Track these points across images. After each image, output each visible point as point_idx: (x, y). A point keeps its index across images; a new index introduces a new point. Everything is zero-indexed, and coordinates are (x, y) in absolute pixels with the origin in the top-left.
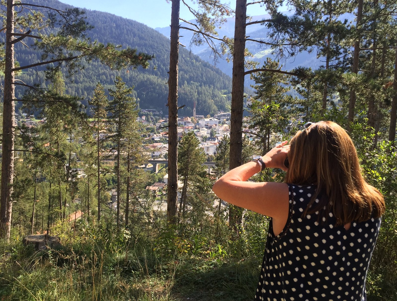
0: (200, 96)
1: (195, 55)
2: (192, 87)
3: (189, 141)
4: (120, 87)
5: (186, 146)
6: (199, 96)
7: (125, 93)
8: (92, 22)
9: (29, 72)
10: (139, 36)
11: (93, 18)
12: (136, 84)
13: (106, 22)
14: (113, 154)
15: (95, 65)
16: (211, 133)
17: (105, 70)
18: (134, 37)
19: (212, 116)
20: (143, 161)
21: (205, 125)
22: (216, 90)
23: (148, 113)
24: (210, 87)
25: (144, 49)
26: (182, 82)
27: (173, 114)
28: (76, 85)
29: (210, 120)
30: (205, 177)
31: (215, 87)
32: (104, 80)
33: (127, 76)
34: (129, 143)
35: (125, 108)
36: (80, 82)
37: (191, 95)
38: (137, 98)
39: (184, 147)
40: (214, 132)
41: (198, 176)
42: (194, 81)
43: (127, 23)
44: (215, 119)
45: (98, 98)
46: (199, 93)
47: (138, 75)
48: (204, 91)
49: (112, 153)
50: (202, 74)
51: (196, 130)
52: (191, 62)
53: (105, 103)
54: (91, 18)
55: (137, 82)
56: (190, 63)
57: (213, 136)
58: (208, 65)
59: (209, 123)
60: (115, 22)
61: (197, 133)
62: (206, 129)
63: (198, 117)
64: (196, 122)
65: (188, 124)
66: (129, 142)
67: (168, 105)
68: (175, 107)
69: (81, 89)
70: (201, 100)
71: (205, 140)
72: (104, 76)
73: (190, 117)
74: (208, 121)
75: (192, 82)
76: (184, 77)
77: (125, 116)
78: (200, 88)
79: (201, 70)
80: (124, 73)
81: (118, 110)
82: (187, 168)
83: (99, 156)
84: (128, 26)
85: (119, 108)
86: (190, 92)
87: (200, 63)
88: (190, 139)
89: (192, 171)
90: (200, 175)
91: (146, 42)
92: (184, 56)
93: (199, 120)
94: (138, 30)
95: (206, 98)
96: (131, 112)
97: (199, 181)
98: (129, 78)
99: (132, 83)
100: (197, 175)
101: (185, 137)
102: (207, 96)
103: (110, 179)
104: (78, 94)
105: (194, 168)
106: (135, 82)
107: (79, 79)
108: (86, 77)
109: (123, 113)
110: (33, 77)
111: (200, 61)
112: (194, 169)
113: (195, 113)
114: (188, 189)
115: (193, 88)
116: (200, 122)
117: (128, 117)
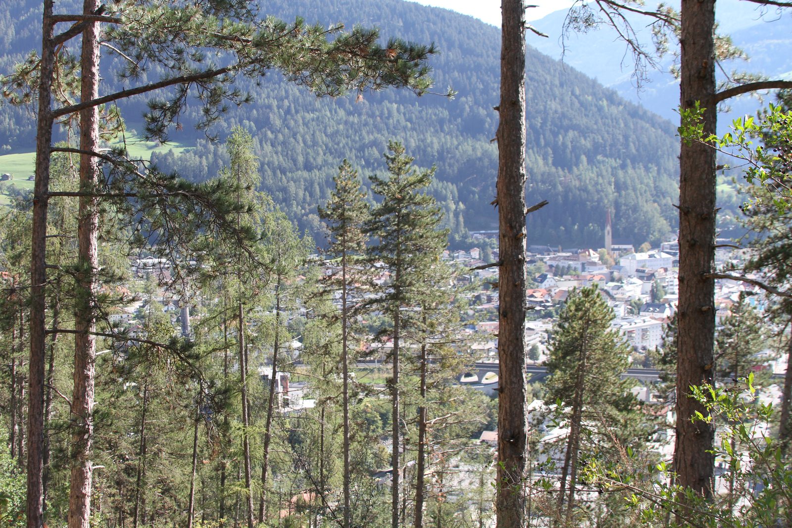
0: (623, 193)
1: (608, 89)
2: (601, 170)
3: (586, 312)
4: (400, 169)
5: (577, 324)
6: (620, 196)
7: (413, 184)
8: (346, 19)
9: (199, 148)
10: (461, 46)
11: (349, 11)
12: (456, 169)
13: (379, 18)
14: (382, 348)
15: (353, 123)
16: (652, 291)
17: (376, 135)
18: (449, 49)
19: (656, 245)
20: (461, 367)
21: (637, 271)
22: (665, 177)
23: (487, 240)
24: (647, 169)
25: (474, 79)
26: (574, 159)
27: (512, 227)
28: (306, 174)
29: (650, 256)
30: (630, 411)
31: (662, 171)
32: (376, 160)
33: (432, 148)
34: (424, 318)
35: (413, 225)
36: (316, 167)
37: (598, 192)
38: (456, 203)
39: (573, 327)
40: (660, 288)
41: (610, 408)
42: (606, 156)
43: (432, 17)
44: (664, 255)
45: (343, 200)
46: (618, 187)
47: (459, 144)
48: (633, 180)
49: (380, 345)
50: (626, 137)
51: (611, 284)
52: (596, 106)
53: (361, 213)
54: (344, 11)
55: (458, 161)
56: (594, 109)
57: (659, 300)
58: (641, 113)
59: (647, 264)
60: (401, 15)
61: (615, 292)
62: (640, 282)
63: (618, 249)
64: (613, 263)
65: (591, 268)
66: (425, 313)
67: (497, 203)
68: (516, 207)
69: (319, 184)
70: (625, 205)
71: (636, 311)
72: (374, 148)
73: (595, 250)
74: (645, 261)
75: (599, 157)
76: (578, 144)
77: (414, 245)
78: (621, 173)
79: (622, 125)
80: (425, 139)
81: (395, 231)
82: (579, 385)
83: (345, 353)
84: (434, 24)
85: (398, 225)
86: (597, 184)
87: (621, 108)
88: (587, 305)
89: (595, 392)
90: (616, 404)
91: (480, 59)
92: (577, 92)
93: (621, 256)
94: (460, 32)
95: (637, 198)
96: (428, 234)
97: (614, 421)
98: (438, 152)
99: (444, 165)
100: (607, 405)
101: (574, 302)
102: (641, 194)
103: (388, 412)
104: (311, 195)
105: (599, 386)
106: (452, 161)
107: (314, 159)
108: (331, 153)
109: (407, 239)
110: (207, 158)
111: (620, 104)
112: (598, 389)
113: (608, 239)
114: (584, 443)
115: (604, 173)
116: (623, 262)
117: (419, 249)
